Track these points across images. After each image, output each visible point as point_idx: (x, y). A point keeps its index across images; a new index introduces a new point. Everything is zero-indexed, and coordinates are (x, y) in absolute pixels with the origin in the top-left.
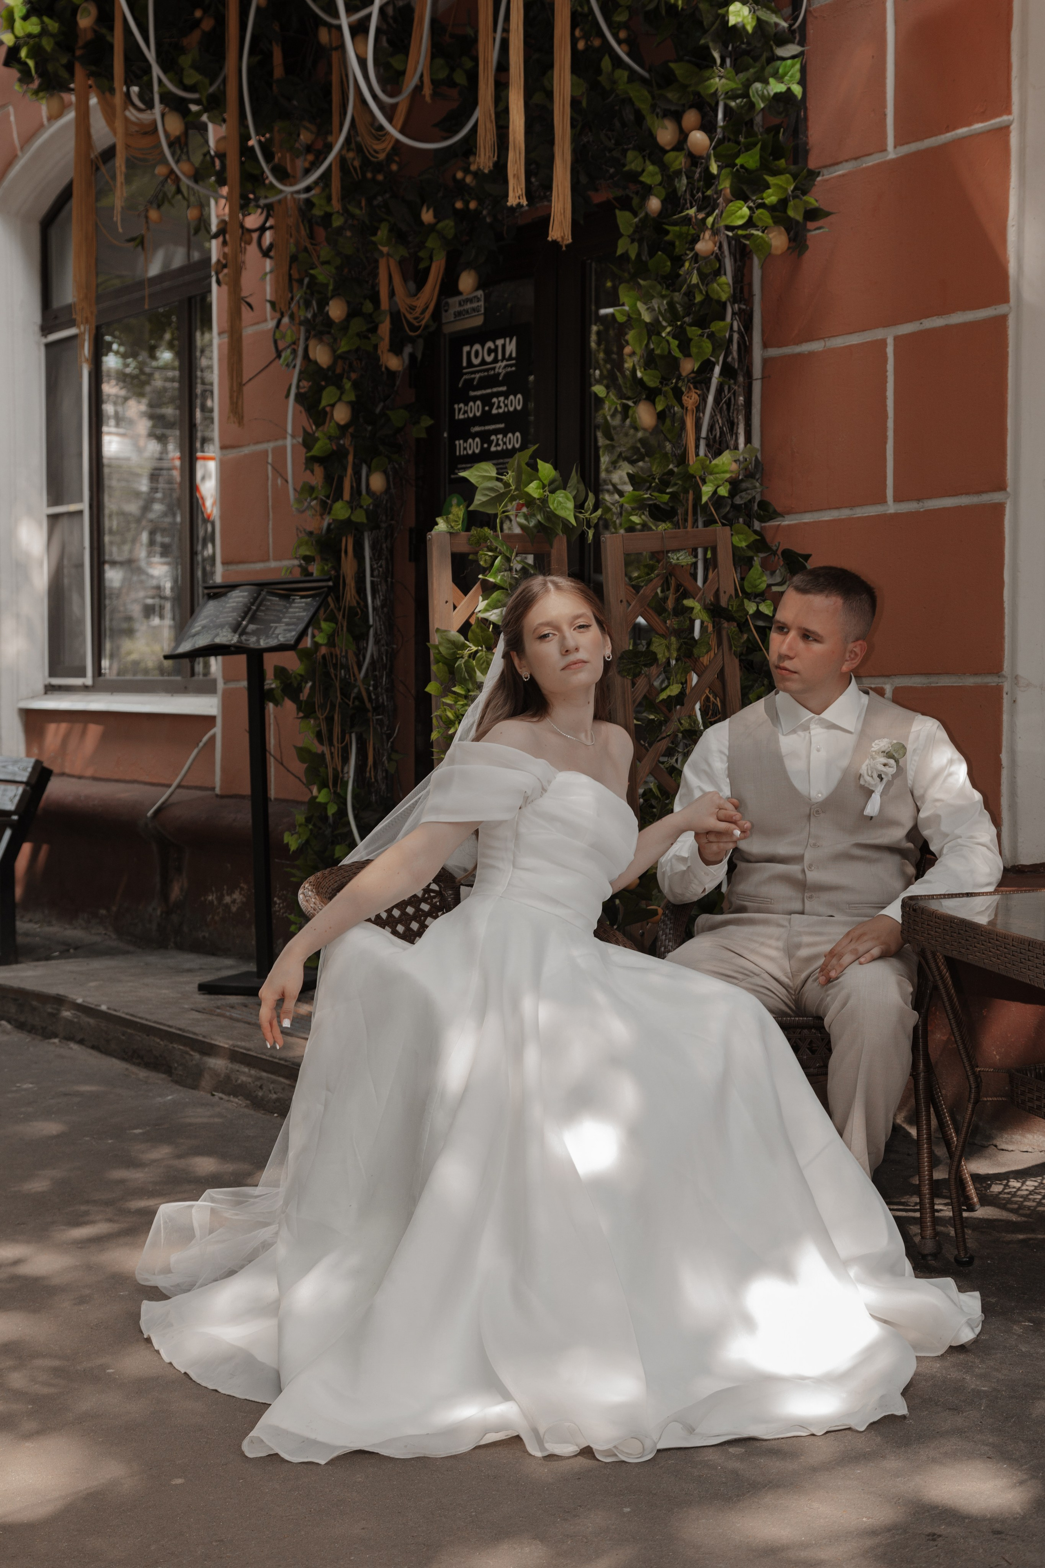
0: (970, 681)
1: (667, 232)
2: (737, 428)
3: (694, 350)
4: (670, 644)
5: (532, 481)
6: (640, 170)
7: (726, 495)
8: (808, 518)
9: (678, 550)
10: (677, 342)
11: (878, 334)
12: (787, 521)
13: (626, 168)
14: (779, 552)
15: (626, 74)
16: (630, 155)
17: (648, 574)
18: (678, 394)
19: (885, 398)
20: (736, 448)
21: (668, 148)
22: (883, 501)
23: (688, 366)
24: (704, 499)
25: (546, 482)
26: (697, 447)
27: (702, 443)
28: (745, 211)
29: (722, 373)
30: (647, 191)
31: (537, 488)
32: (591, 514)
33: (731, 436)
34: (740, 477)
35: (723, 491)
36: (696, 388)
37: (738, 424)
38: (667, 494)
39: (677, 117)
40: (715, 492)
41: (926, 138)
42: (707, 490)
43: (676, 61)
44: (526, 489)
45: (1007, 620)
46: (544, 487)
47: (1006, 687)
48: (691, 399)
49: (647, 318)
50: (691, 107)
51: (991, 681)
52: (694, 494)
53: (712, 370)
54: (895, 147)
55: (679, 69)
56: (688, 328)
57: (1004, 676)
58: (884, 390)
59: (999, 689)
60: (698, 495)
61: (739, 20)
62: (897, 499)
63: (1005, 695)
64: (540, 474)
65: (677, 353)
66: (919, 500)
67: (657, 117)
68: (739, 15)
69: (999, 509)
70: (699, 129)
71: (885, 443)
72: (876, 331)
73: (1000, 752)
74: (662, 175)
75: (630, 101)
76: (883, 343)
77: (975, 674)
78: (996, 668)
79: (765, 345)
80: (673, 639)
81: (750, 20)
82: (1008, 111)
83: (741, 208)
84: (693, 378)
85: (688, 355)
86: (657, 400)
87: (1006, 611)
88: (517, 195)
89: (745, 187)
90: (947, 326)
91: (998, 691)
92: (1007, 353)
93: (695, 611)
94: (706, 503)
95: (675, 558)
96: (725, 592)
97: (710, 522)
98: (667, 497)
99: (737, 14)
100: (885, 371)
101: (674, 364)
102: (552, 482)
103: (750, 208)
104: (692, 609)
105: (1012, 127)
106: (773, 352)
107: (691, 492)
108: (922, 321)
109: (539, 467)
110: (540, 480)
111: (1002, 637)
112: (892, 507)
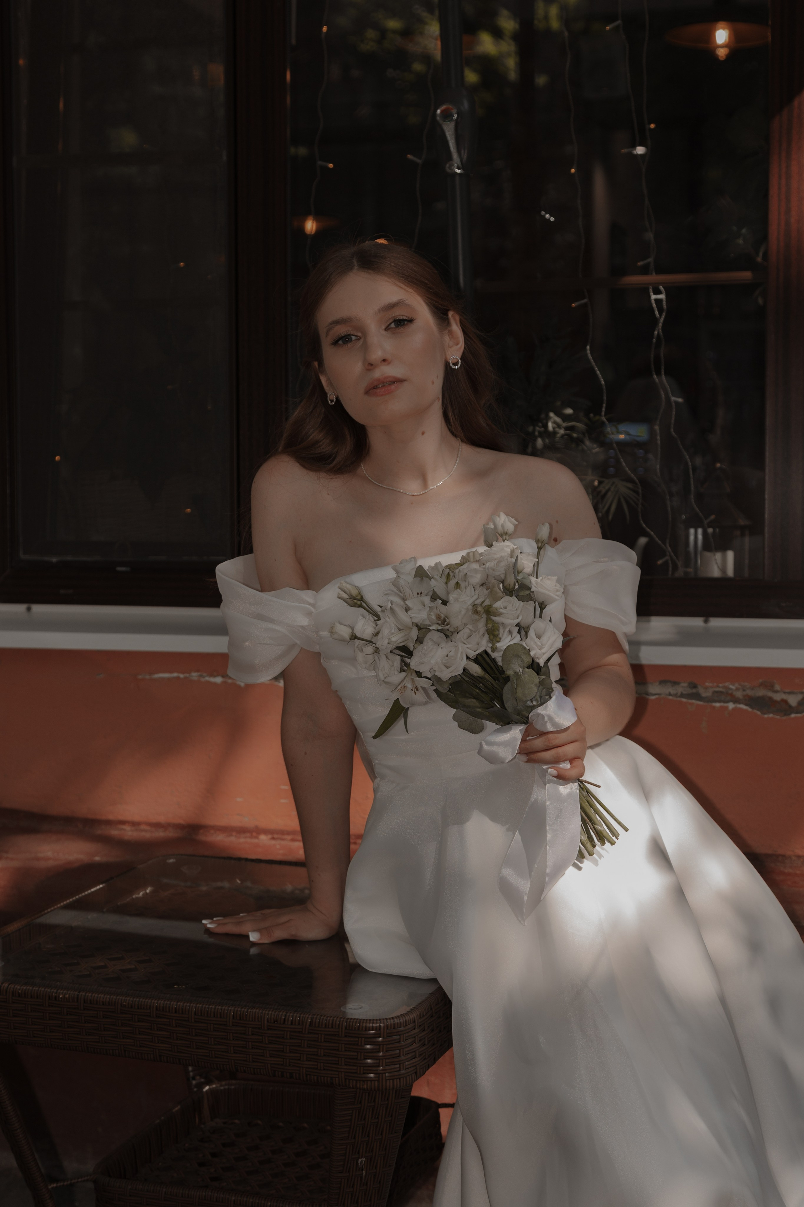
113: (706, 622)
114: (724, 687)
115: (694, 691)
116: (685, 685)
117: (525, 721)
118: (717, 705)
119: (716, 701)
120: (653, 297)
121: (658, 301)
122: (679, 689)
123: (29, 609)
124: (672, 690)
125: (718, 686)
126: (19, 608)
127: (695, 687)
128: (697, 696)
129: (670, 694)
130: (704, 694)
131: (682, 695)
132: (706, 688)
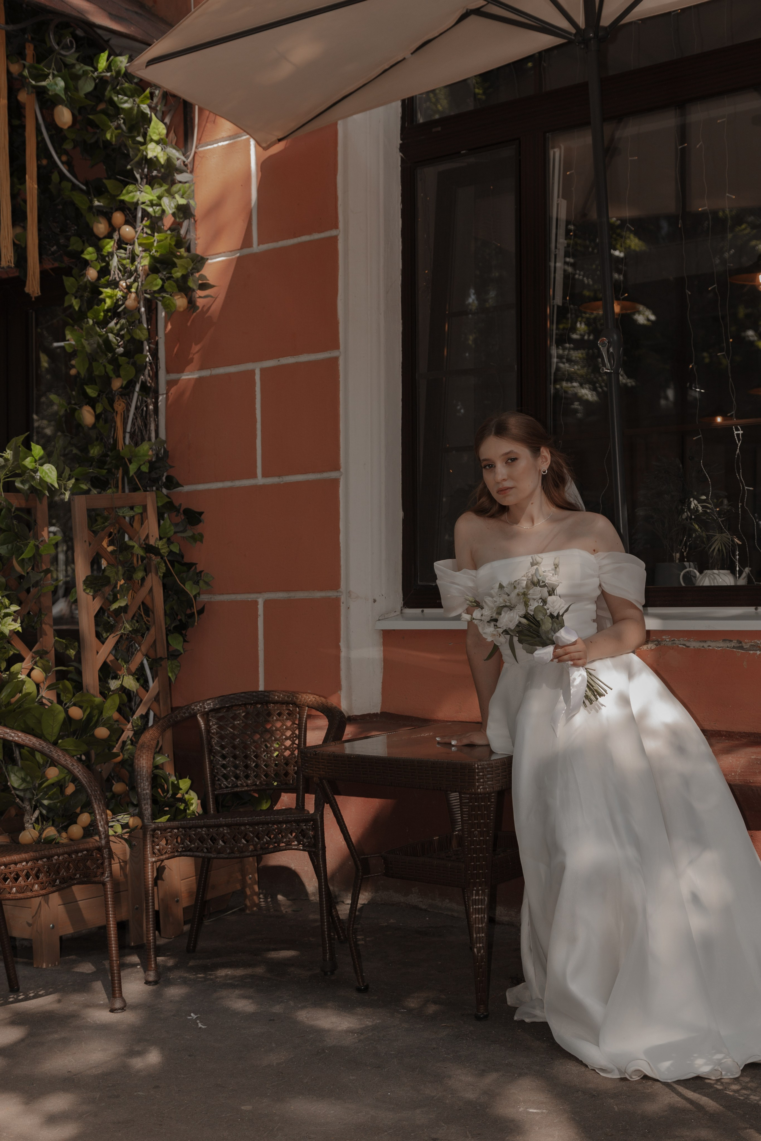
0: (318, 594)
1: (101, 293)
2: (150, 427)
3: (122, 373)
4: (118, 571)
5: (27, 457)
6: (80, 250)
7: (147, 471)
8: (201, 487)
9: (123, 507)
10: (112, 367)
11: (249, 366)
12: (186, 488)
13: (70, 248)
14: (181, 511)
15: (69, 185)
16: (73, 239)
17: (104, 523)
18: (111, 402)
19: (254, 409)
20: (150, 439)
21: (101, 236)
22: (255, 476)
23: (117, 384)
24: (131, 473)
25: (37, 458)
26: (124, 438)
27: (128, 436)
28: (160, 282)
29: (140, 389)
30: (86, 264)
31: (31, 462)
32: (67, 481)
33: (146, 431)
34: (154, 460)
35: (145, 469)
36: (122, 398)
37: (150, 424)
38: (105, 469)
39: (108, 216)
40: (139, 469)
41: (280, 241)
42: (133, 468)
43: (106, 179)
44: (23, 463)
45: (342, 555)
46: (36, 461)
47: (343, 599)
48: (119, 406)
49: (88, 349)
50: (116, 210)
51: (332, 594)
52: (123, 469)
53: (134, 387)
54: (258, 245)
55: (109, 184)
56: (119, 358)
57: (341, 592)
58: (254, 403)
59: (337, 600)
60: (126, 472)
61: (155, 154)
62: (265, 475)
63: (342, 604)
64: (33, 453)
65: (111, 374)
66: (279, 476)
67: (94, 215)
68: (155, 151)
69: (335, 482)
70: (124, 224)
71: (256, 438)
72: (247, 364)
73: (339, 641)
74: (98, 254)
75: (73, 204)
76: (253, 372)
77: (321, 590)
78: (335, 585)
79: (168, 372)
80: (120, 568)
81: (162, 155)
82: (336, 227)
83: (156, 279)
84: (120, 392)
85: (118, 376)
86: (97, 405)
87: (342, 549)
88: (7, 260)
89: (158, 265)
90: (297, 363)
91: (337, 601)
92: (339, 381)
93: (135, 548)
94: (133, 476)
95: (121, 512)
96: (152, 536)
97: (134, 489)
98: (105, 471)
99: (153, 150)
100: (254, 391)
101: (107, 381)
102: (40, 459)
103: (162, 279)
104: (134, 547)
105: (339, 237)
106: (173, 376)
107: (121, 469)
108: (280, 359)
109: (32, 447)
110: (33, 456)
111: (339, 566)
112: (260, 480)
113: (756, 609)
114: (754, 642)
115: (740, 645)
116: (736, 642)
117: (553, 643)
118: (752, 652)
119: (751, 650)
120: (736, 432)
121: (738, 435)
122: (733, 644)
123: (423, 611)
124: (729, 645)
125: (752, 642)
126: (418, 611)
127: (741, 643)
128: (741, 648)
129: (728, 647)
130: (745, 647)
131: (734, 647)
132: (746, 643)
